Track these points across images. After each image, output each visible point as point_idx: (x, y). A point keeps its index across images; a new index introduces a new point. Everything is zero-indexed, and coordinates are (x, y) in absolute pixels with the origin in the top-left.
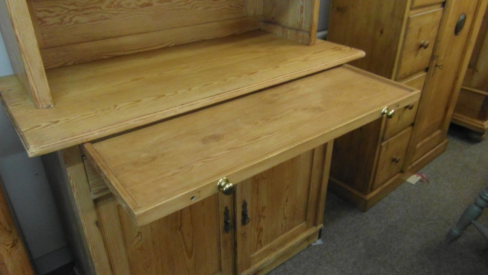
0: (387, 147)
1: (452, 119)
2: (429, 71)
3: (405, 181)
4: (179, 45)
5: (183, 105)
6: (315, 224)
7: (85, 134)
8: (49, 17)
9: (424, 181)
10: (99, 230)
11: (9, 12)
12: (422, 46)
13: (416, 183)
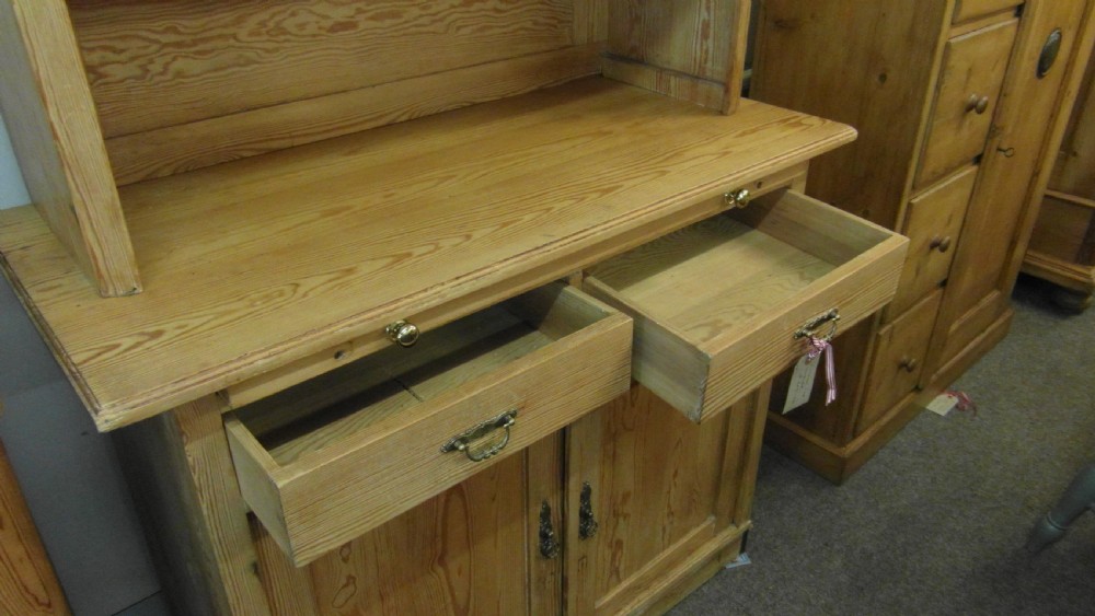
0: (891, 337)
1: (1024, 264)
2: (983, 160)
3: (924, 409)
4: (417, 119)
5: (457, 278)
6: (734, 521)
7: (232, 366)
8: (113, 63)
9: (966, 407)
10: (261, 581)
11: (34, 65)
12: (971, 107)
13: (949, 413)
